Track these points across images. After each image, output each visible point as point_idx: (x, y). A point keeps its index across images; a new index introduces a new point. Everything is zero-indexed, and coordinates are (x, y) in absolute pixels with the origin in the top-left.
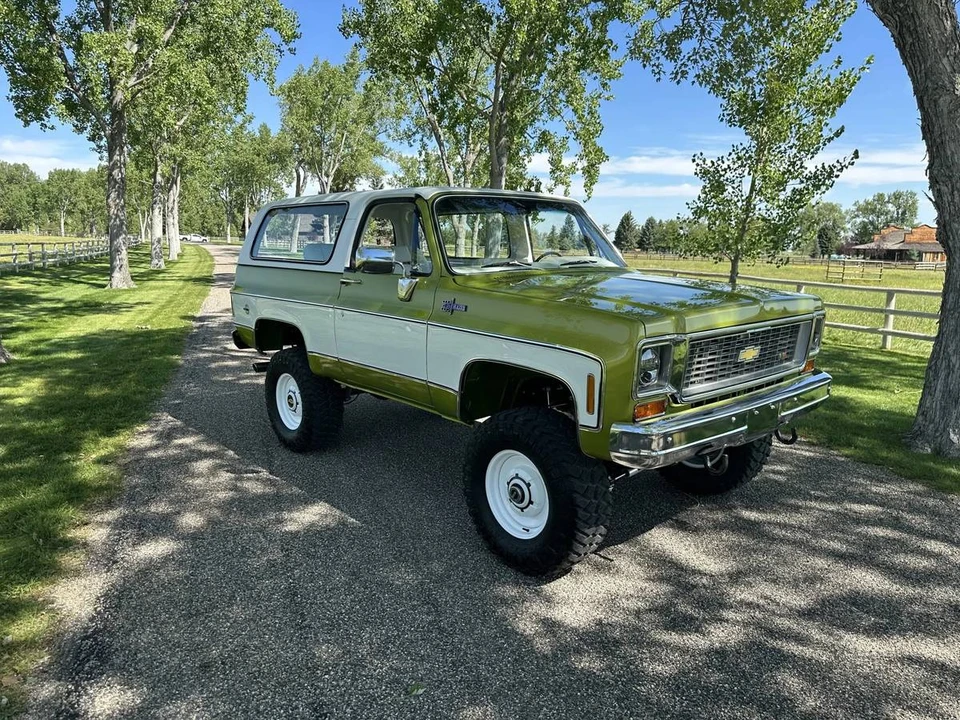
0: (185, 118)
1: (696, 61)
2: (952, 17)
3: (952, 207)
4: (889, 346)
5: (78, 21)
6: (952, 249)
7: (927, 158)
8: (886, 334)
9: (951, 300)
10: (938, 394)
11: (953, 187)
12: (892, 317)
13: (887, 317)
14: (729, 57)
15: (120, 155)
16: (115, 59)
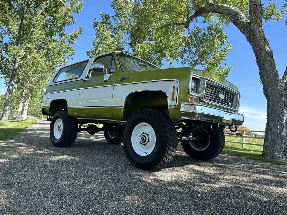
0: (36, 77)
1: (188, 60)
2: (263, 32)
3: (268, 83)
4: (244, 147)
5: (8, 44)
6: (269, 96)
7: (259, 70)
8: (243, 144)
9: (270, 111)
10: (270, 140)
11: (268, 77)
12: (244, 138)
13: (243, 139)
14: (197, 58)
15: (13, 82)
16: (18, 54)
